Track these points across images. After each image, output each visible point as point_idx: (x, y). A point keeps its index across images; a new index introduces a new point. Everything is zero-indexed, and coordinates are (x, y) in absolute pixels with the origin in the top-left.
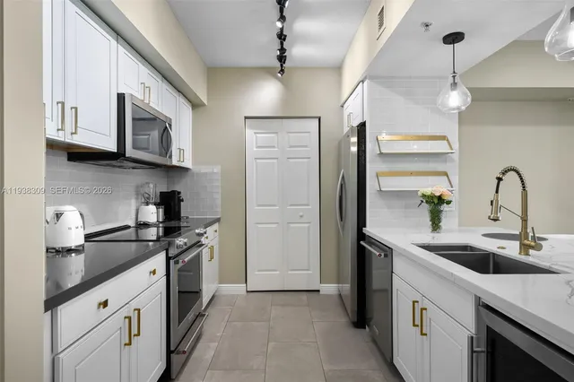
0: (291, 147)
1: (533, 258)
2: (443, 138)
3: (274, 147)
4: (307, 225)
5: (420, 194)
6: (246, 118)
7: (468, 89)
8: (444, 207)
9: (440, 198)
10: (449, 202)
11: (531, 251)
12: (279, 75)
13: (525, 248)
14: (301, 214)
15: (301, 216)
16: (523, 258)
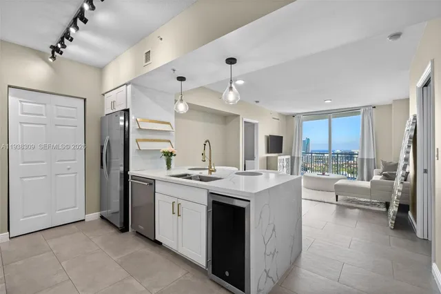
0: (58, 117)
1: (214, 175)
2: (168, 123)
3: (42, 115)
4: (74, 175)
5: (161, 151)
6: (9, 86)
7: (188, 104)
8: (173, 157)
9: (171, 153)
10: (175, 155)
11: (213, 173)
12: (51, 60)
13: (211, 171)
14: (69, 167)
15: (69, 169)
16: (210, 176)
